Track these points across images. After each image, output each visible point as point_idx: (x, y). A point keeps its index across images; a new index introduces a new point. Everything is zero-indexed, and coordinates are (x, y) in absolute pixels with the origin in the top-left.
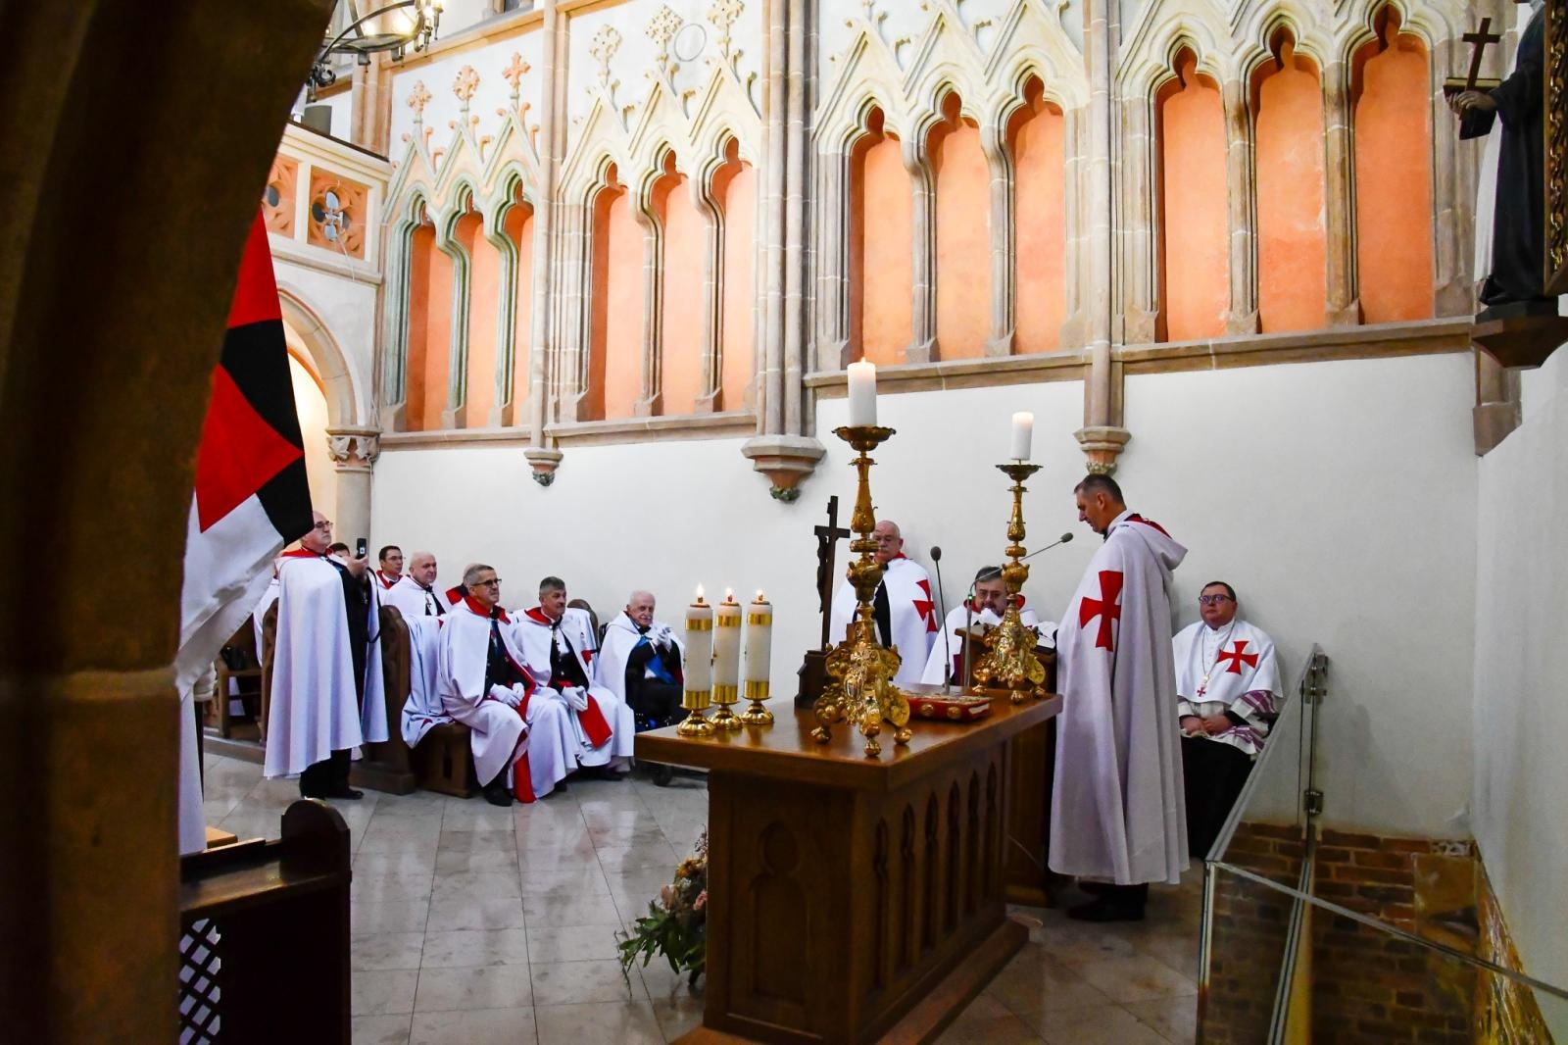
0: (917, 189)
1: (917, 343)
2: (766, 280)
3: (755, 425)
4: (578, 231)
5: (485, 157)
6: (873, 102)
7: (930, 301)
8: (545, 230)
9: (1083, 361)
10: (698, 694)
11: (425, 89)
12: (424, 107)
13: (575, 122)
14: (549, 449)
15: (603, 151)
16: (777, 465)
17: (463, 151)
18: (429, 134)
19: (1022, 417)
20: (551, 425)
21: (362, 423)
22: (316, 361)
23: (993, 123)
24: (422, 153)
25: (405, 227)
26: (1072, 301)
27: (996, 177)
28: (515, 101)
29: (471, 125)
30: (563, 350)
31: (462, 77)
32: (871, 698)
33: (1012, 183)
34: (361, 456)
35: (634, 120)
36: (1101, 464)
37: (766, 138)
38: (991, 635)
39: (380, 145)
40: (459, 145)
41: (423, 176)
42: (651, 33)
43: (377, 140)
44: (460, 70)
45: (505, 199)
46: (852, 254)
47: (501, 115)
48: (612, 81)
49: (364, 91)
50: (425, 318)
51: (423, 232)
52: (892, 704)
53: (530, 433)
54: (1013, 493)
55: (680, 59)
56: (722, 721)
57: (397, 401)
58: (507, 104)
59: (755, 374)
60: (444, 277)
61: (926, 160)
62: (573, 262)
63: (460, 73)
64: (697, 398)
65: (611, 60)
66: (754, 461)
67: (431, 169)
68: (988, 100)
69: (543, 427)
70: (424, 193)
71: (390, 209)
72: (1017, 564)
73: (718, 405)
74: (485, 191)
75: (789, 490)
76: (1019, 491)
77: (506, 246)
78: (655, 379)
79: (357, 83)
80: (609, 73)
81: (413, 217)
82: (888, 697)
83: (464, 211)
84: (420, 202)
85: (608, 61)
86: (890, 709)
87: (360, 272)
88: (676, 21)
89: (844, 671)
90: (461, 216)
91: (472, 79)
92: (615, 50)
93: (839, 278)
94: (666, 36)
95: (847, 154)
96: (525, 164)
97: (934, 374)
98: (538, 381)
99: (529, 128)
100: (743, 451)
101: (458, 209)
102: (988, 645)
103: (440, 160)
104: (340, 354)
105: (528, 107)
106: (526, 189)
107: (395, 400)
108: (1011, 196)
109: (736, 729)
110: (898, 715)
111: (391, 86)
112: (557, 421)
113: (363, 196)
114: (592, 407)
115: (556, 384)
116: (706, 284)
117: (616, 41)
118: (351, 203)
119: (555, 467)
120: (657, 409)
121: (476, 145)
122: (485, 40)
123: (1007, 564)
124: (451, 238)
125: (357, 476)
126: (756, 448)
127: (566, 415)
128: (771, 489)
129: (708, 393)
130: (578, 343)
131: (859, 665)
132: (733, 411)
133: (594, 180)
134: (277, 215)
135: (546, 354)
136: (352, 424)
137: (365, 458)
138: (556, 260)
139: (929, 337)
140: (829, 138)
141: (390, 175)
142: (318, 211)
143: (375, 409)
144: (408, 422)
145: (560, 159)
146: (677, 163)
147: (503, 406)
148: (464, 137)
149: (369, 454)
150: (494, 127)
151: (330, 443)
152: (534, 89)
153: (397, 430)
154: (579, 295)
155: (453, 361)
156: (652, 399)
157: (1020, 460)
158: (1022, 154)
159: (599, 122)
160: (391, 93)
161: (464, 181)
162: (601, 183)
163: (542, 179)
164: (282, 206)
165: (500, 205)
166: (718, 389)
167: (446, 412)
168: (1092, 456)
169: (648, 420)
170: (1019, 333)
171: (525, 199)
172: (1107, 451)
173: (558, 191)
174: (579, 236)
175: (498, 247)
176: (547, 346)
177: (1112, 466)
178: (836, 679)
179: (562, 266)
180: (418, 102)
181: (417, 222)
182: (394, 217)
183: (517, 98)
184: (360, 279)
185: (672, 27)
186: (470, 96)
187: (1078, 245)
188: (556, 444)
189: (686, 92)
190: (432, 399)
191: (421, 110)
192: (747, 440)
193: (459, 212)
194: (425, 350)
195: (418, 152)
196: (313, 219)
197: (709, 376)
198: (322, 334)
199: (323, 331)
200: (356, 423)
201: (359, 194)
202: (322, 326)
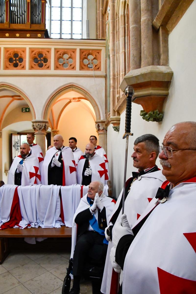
14: (116, 116)
30: (120, 75)
43: (103, 36)
49: (99, 23)
104: (94, 99)
113: (100, 53)
115: (118, 90)
118: (96, 56)
125: (101, 135)
137: (103, 130)
143: (106, 114)
164: (73, 62)
184: (98, 77)
188: (119, 114)
198: (88, 95)
199: (88, 94)
200: (100, 119)
201: (98, 53)
202: (87, 93)
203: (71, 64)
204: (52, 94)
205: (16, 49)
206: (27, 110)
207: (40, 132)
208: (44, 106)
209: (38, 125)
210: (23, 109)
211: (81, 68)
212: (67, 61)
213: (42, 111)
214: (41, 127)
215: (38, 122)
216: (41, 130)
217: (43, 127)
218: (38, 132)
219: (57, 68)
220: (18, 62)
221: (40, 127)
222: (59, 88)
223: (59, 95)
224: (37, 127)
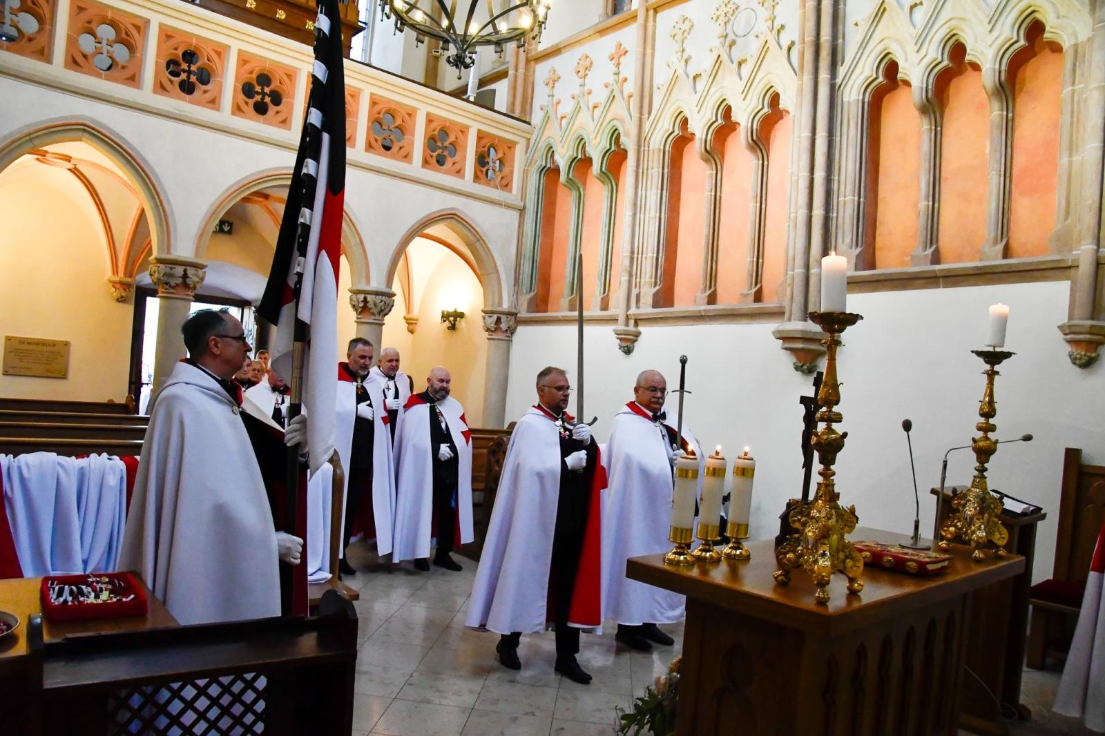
0: (925, 125)
1: (921, 249)
2: (796, 203)
3: (783, 313)
4: (659, 168)
5: (595, 117)
6: (890, 56)
7: (933, 217)
8: (634, 168)
9: (1070, 264)
10: (682, 530)
11: (556, 73)
12: (556, 85)
13: (659, 88)
14: (631, 328)
15: (677, 110)
16: (799, 345)
17: (580, 114)
18: (558, 103)
19: (999, 308)
20: (633, 311)
21: (506, 306)
22: (476, 262)
23: (995, 64)
24: (553, 117)
25: (540, 169)
26: (1062, 212)
27: (995, 112)
28: (616, 76)
29: (586, 95)
30: (644, 255)
31: (581, 63)
32: (824, 552)
33: (1010, 115)
34: (504, 329)
35: (701, 84)
36: (1083, 353)
37: (800, 91)
38: (959, 498)
39: (525, 114)
40: (578, 109)
41: (553, 134)
42: (715, 18)
43: (523, 110)
44: (580, 57)
45: (608, 147)
46: (868, 178)
47: (607, 87)
48: (685, 56)
49: (516, 77)
50: (552, 233)
51: (551, 172)
52: (847, 557)
53: (618, 315)
54: (986, 375)
55: (736, 35)
56: (704, 553)
57: (530, 291)
58: (610, 79)
59: (787, 274)
60: (566, 203)
61: (934, 101)
62: (654, 191)
63: (580, 59)
64: (743, 292)
65: (686, 41)
66: (781, 341)
67: (558, 128)
68: (990, 46)
69: (627, 311)
70: (553, 146)
71: (530, 158)
72: (987, 438)
73: (758, 297)
74: (594, 142)
75: (808, 365)
76: (992, 375)
77: (608, 180)
78: (712, 277)
79: (511, 72)
80: (683, 51)
81: (546, 163)
82: (843, 551)
83: (580, 157)
84: (550, 151)
85: (683, 42)
86: (844, 562)
87: (509, 201)
88: (734, 7)
89: (804, 524)
90: (578, 161)
91: (587, 64)
92: (689, 34)
93: (856, 198)
94: (726, 19)
95: (866, 100)
96: (622, 121)
97: (933, 275)
98: (625, 278)
99: (626, 95)
100: (773, 333)
101: (575, 155)
102: (955, 507)
103: (564, 122)
104: (493, 257)
105: (625, 80)
106: (623, 139)
107: (529, 290)
108: (1009, 127)
109: (717, 561)
110: (851, 568)
111: (534, 72)
112: (638, 307)
113: (512, 148)
114: (665, 297)
115: (638, 280)
116: (752, 206)
117: (689, 27)
118: (504, 154)
119: (635, 341)
120: (712, 299)
121: (589, 109)
122: (598, 34)
123: (977, 438)
124: (571, 176)
125: (501, 343)
126: (782, 331)
127: (644, 303)
128: (794, 364)
129: (751, 289)
130: (655, 251)
131: (817, 521)
132: (769, 303)
133: (671, 130)
134: (454, 163)
135: (632, 259)
136: (499, 306)
137: (507, 330)
138: (642, 190)
139: (931, 245)
140: (852, 87)
141: (532, 134)
142: (482, 160)
143: (515, 296)
144: (537, 306)
145: (647, 116)
146: (732, 114)
147: (602, 296)
148: (581, 104)
149: (509, 328)
150: (600, 96)
151: (484, 319)
152: (630, 67)
153: (529, 311)
154: (658, 215)
155: (569, 264)
156: (708, 292)
157: (994, 349)
158: (1021, 90)
159: (676, 86)
160: (534, 77)
161: (580, 136)
162: (676, 132)
163: (634, 131)
164: (457, 158)
165: (605, 150)
166: (758, 286)
167: (562, 300)
168: (1074, 346)
169: (703, 307)
170: (1011, 241)
171: (622, 147)
172: (1089, 342)
173: (645, 139)
174: (659, 172)
175: (602, 182)
176: (632, 252)
177: (1094, 355)
178: (797, 531)
179: (646, 194)
180: (551, 82)
181: (548, 166)
182: (533, 162)
183: (617, 74)
184: (508, 206)
185: (731, 12)
186: (586, 75)
187: (1070, 163)
188: (637, 322)
189: (740, 60)
190: (554, 290)
191: (553, 87)
192: (778, 325)
193: (577, 157)
194: (551, 256)
195: (550, 117)
196: (478, 165)
197: (752, 275)
199: (482, 242)
201: (510, 148)
202: (481, 238)
203: (454, 161)
206: (223, 227)
209: (381, 301)
211: (477, 178)
213: (388, 268)
216: (382, 314)
218: (375, 319)
219: (426, 163)
222: (428, 215)
224: (375, 305)
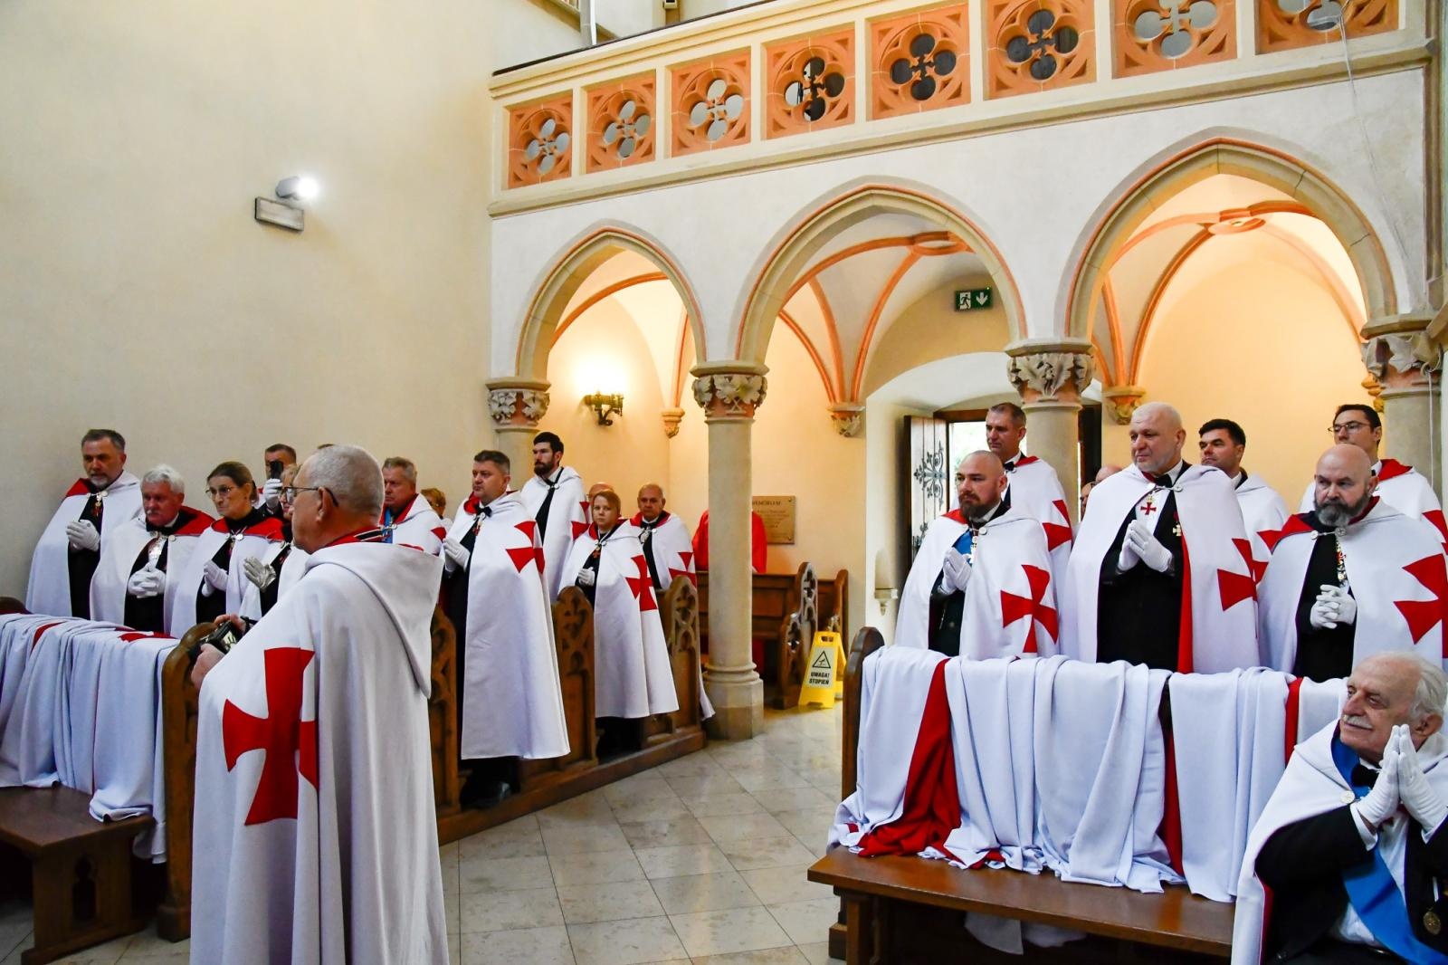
21: (1405, 308)
34: (1408, 367)
104: (1351, 203)
125: (1402, 402)
134: (1204, 35)
136: (1388, 314)
137: (1413, 370)
149: (1421, 362)
164: (1213, 23)
184: (1378, 67)
198: (1310, 182)
199: (1313, 177)
200: (1396, 313)
202: (1306, 170)
203: (1205, 29)
204: (1106, 201)
205: (922, 14)
206: (977, 298)
207: (1050, 400)
208: (1068, 268)
209: (1041, 364)
210: (962, 295)
211: (1267, 40)
212: (1181, 21)
213: (1059, 297)
214: (1055, 373)
215: (1041, 353)
216: (1053, 389)
217: (1065, 376)
218: (1041, 401)
219: (1127, 64)
220: (930, 71)
221: (1049, 376)
222: (1143, 167)
223: (1145, 200)
224: (1033, 374)
